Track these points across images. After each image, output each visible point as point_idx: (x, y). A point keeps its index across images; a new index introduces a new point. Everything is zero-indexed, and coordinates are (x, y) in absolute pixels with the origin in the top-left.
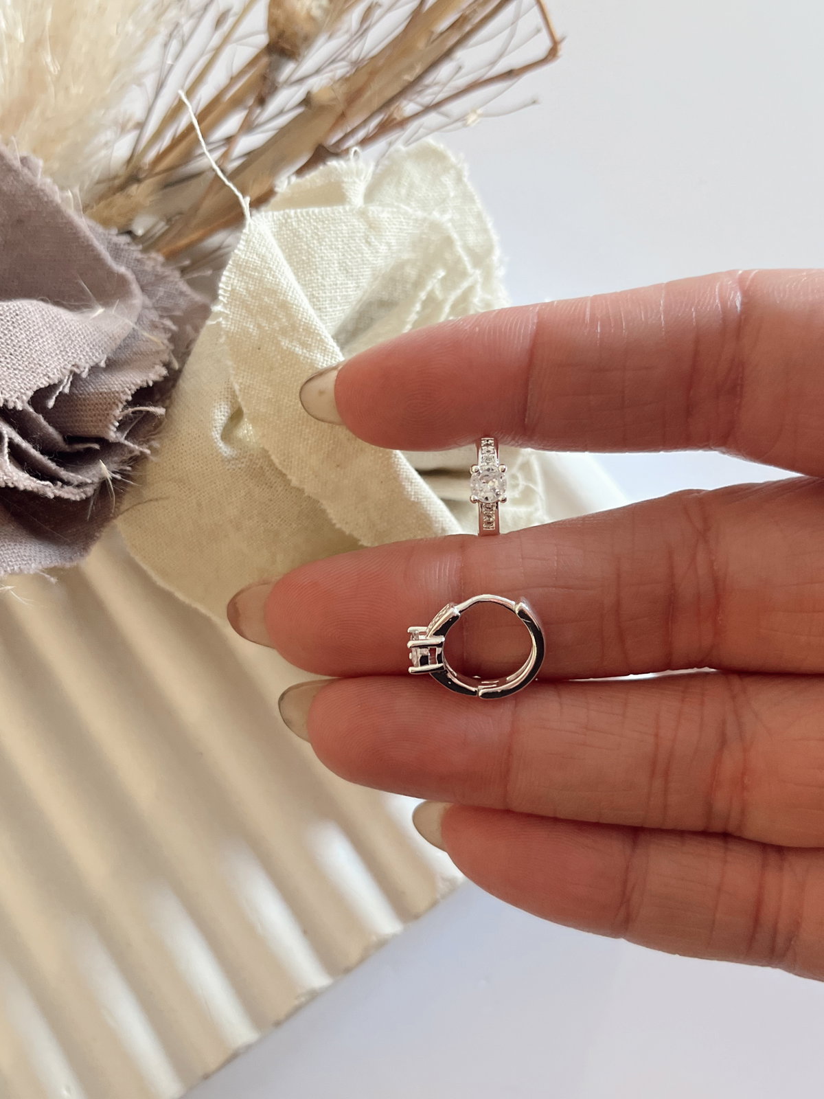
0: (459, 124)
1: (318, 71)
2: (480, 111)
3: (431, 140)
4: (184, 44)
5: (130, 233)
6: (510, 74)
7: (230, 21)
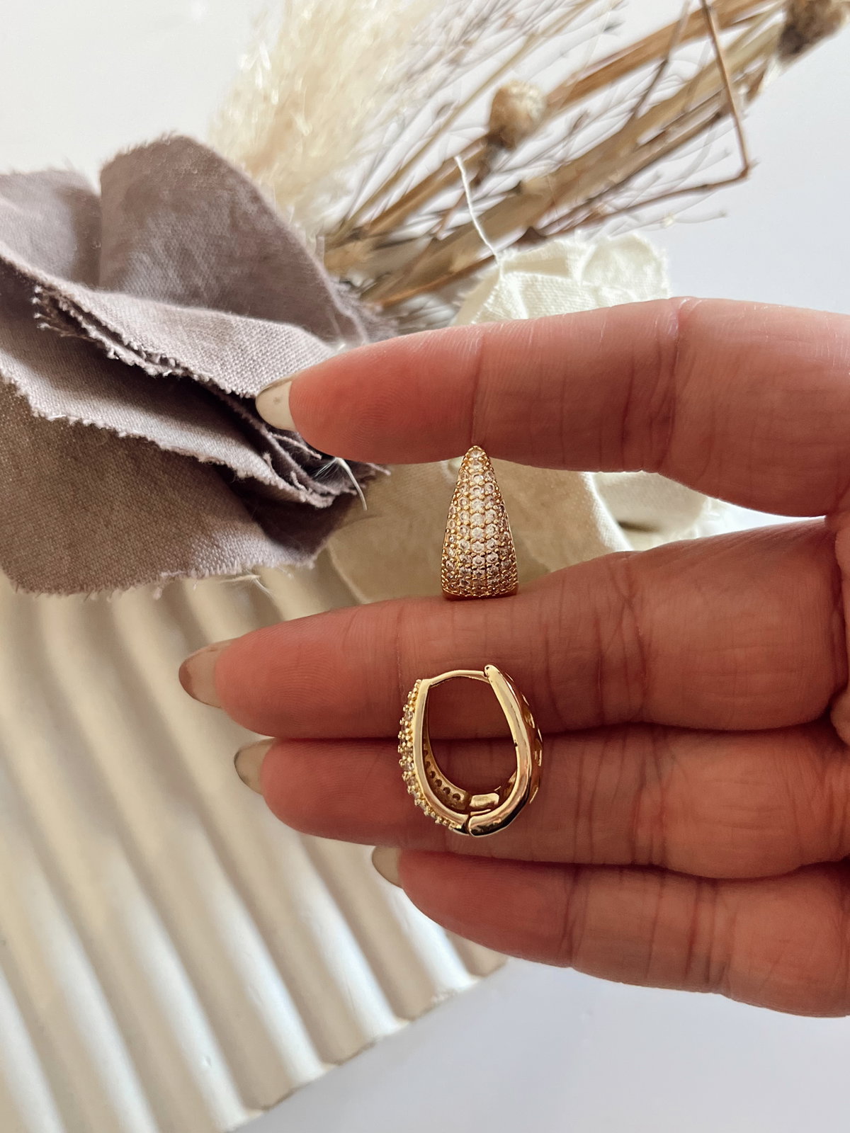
0: (657, 225)
1: (526, 165)
2: (676, 217)
3: (636, 234)
4: (403, 127)
5: (348, 283)
6: (705, 188)
7: (450, 113)
